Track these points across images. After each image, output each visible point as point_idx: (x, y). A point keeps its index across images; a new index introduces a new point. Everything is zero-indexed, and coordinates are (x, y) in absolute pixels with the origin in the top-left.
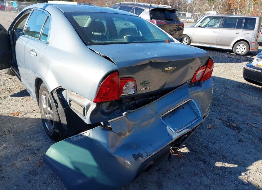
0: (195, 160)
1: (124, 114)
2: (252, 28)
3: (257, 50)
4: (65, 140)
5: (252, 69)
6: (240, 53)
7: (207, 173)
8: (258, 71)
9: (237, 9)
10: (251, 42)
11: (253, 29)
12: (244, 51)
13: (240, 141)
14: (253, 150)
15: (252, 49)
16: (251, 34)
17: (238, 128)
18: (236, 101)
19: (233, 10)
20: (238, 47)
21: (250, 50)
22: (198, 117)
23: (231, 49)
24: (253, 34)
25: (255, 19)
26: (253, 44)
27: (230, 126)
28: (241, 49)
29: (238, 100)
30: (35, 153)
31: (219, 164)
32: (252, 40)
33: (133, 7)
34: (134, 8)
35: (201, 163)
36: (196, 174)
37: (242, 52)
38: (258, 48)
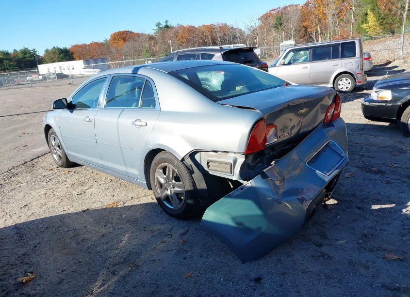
0: (348, 208)
1: (273, 163)
2: (352, 55)
3: (366, 82)
4: (226, 197)
5: (373, 104)
6: (344, 89)
7: (367, 217)
8: (380, 104)
9: (317, 32)
10: (355, 74)
11: (354, 55)
12: (350, 86)
13: (388, 182)
14: (405, 188)
15: (358, 82)
16: (354, 63)
17: (379, 172)
18: (365, 145)
19: (311, 34)
20: (340, 82)
21: (357, 84)
22: (342, 157)
23: (332, 86)
24: (356, 62)
25: (354, 43)
26: (359, 75)
27: (370, 171)
28: (345, 84)
29: (367, 143)
30: (169, 235)
31: (375, 207)
32: (356, 70)
33: (197, 53)
34: (199, 55)
35: (357, 210)
36: (356, 220)
37: (347, 88)
38: (366, 79)
